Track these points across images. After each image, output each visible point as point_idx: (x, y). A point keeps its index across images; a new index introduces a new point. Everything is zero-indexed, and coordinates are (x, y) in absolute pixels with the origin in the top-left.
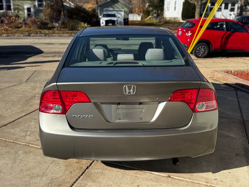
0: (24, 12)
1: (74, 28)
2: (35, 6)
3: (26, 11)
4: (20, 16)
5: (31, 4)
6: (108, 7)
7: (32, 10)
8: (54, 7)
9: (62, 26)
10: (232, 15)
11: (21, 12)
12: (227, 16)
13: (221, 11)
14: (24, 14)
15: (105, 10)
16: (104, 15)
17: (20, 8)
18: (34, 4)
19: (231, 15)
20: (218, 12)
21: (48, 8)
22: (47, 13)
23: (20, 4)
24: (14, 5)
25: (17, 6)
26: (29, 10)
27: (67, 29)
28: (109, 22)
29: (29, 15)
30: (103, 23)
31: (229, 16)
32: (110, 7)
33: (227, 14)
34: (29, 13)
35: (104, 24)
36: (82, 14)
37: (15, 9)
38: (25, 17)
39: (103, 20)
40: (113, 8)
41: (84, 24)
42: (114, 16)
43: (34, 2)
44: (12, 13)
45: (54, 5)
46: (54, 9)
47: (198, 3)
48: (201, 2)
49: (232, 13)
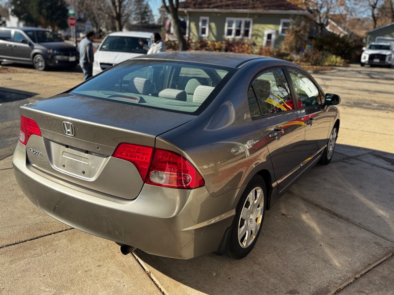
0: (263, 39)
1: (319, 63)
2: (277, 32)
3: (265, 38)
4: (257, 44)
5: (273, 29)
6: (383, 35)
7: (273, 37)
8: (299, 34)
9: (304, 60)
11: (259, 39)
14: (262, 42)
15: (378, 39)
16: (372, 47)
17: (260, 34)
18: (277, 29)
21: (291, 35)
22: (289, 41)
23: (260, 29)
24: (253, 30)
25: (256, 32)
26: (269, 36)
27: (309, 64)
28: (376, 56)
29: (268, 43)
30: (365, 58)
32: (388, 35)
34: (269, 40)
35: (367, 59)
36: (338, 44)
37: (253, 35)
38: (262, 46)
39: (366, 54)
40: (392, 36)
41: (336, 57)
42: (387, 48)
43: (278, 26)
44: (248, 39)
45: (300, 31)
46: (298, 36)
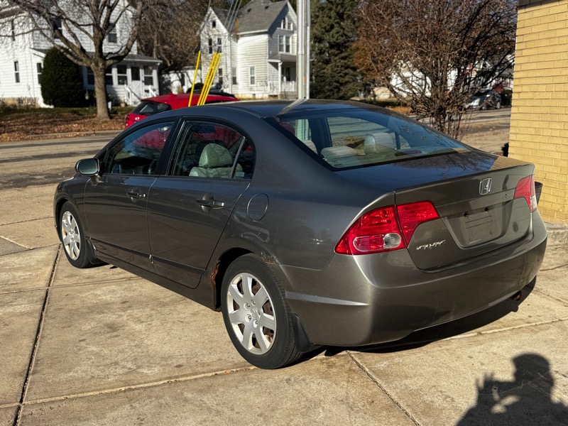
10: (151, 91)
12: (140, 94)
13: (127, 84)
19: (147, 91)
20: (121, 86)
31: (144, 93)
33: (141, 90)
47: (97, 65)
48: (104, 64)
49: (149, 87)
